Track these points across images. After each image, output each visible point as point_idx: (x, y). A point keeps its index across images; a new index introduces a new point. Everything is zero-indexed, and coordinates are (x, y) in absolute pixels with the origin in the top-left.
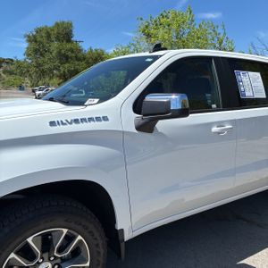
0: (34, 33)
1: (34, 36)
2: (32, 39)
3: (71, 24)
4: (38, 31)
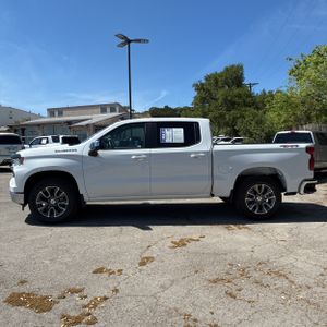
0: (203, 81)
1: (202, 84)
2: (200, 88)
3: (241, 68)
4: (208, 78)
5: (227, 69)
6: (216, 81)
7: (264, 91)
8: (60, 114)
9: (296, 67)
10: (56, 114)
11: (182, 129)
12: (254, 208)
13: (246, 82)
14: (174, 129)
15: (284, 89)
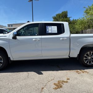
0: (55, 16)
1: (55, 17)
3: (67, 12)
4: (57, 15)
5: (62, 12)
6: (59, 16)
7: (74, 19)
8: (12, 26)
9: (87, 10)
10: (10, 26)
11: (56, 27)
12: (87, 62)
13: (68, 16)
14: (53, 27)
15: (81, 18)
